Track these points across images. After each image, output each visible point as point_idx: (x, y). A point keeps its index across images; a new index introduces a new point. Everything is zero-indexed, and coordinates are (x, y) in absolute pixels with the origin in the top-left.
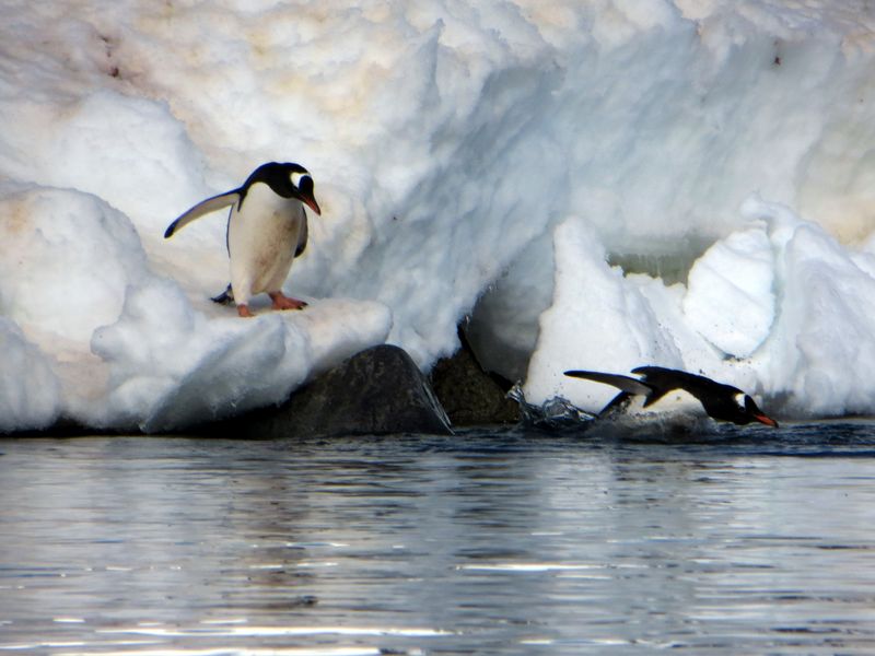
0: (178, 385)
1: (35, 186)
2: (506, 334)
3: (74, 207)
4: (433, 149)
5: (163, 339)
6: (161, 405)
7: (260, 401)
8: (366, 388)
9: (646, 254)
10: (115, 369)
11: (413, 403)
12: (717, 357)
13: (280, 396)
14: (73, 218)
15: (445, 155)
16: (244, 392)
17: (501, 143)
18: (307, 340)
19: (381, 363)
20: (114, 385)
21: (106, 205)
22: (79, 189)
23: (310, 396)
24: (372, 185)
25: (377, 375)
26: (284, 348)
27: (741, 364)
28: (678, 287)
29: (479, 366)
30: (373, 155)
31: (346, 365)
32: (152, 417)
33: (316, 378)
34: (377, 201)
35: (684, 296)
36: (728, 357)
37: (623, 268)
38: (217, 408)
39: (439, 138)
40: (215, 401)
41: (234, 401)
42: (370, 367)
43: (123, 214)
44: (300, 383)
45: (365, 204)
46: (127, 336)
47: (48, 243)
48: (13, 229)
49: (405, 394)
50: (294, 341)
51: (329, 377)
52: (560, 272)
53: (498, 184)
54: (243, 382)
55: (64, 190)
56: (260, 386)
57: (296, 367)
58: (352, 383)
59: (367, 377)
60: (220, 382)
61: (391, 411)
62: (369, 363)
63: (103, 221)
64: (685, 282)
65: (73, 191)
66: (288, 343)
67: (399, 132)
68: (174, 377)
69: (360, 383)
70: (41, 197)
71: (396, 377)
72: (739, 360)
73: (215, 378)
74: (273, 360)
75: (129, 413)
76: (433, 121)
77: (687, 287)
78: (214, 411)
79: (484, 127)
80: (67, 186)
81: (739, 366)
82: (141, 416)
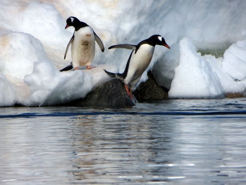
0: (50, 92)
1: (11, 32)
2: (166, 74)
3: (22, 38)
4: (138, 18)
5: (46, 78)
6: (45, 99)
7: (77, 97)
8: (109, 93)
9: (212, 48)
10: (32, 88)
11: (123, 97)
12: (232, 80)
13: (83, 95)
14: (22, 41)
15: (142, 19)
16: (71, 94)
17: (161, 15)
18: (92, 78)
19: (114, 85)
20: (32, 93)
21: (33, 37)
22: (24, 32)
23: (93, 95)
24: (118, 29)
25: (113, 88)
26: (84, 81)
27: (240, 82)
28: (221, 58)
29: (157, 85)
30: (119, 20)
31: (104, 85)
32: (43, 102)
33: (95, 89)
34: (120, 34)
35: (222, 61)
36: (236, 80)
37: (201, 53)
38: (63, 99)
39: (140, 14)
40: (62, 97)
41: (68, 97)
42: (111, 86)
43: (38, 40)
44: (89, 91)
45: (116, 35)
46: (35, 78)
47: (14, 49)
48: (4, 45)
49: (121, 94)
50: (87, 78)
51: (99, 89)
52: (181, 55)
53: (161, 28)
54: (71, 91)
55: (20, 33)
56: (76, 93)
57: (88, 86)
58: (105, 91)
59: (110, 89)
60: (64, 91)
61: (117, 99)
62: (111, 85)
63: (31, 42)
64: (223, 57)
65: (22, 33)
66: (85, 79)
67: (127, 12)
68: (49, 90)
69: (108, 91)
70: (12, 35)
71: (119, 89)
72: (239, 81)
73: (62, 90)
74: (81, 84)
75: (35, 102)
76: (138, 9)
77: (223, 58)
78: (62, 100)
79: (155, 10)
80: (21, 32)
81: (239, 83)
82: (39, 102)
